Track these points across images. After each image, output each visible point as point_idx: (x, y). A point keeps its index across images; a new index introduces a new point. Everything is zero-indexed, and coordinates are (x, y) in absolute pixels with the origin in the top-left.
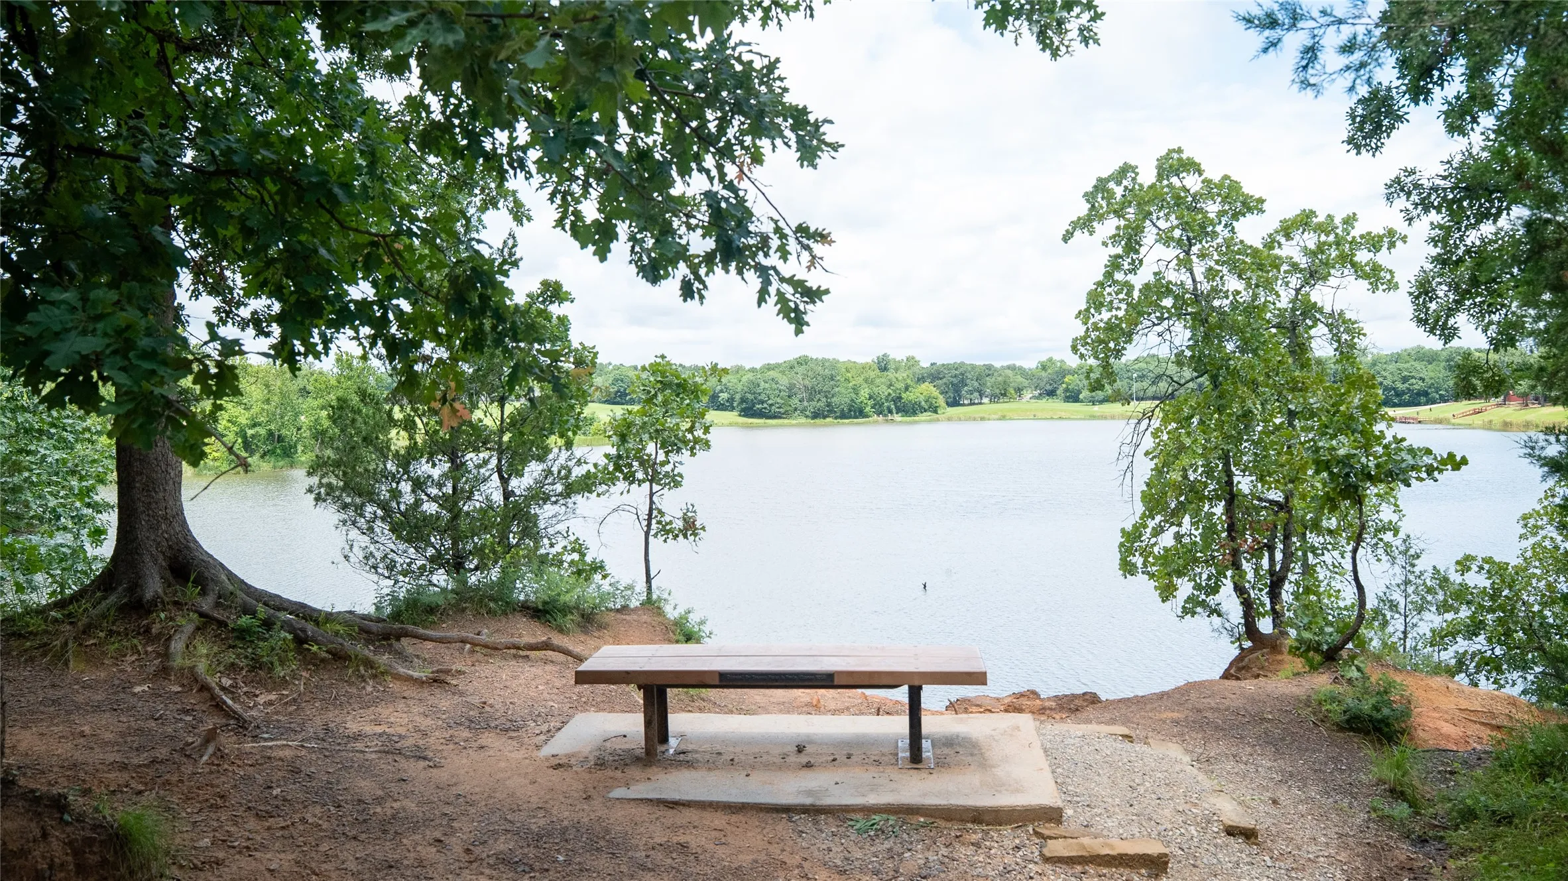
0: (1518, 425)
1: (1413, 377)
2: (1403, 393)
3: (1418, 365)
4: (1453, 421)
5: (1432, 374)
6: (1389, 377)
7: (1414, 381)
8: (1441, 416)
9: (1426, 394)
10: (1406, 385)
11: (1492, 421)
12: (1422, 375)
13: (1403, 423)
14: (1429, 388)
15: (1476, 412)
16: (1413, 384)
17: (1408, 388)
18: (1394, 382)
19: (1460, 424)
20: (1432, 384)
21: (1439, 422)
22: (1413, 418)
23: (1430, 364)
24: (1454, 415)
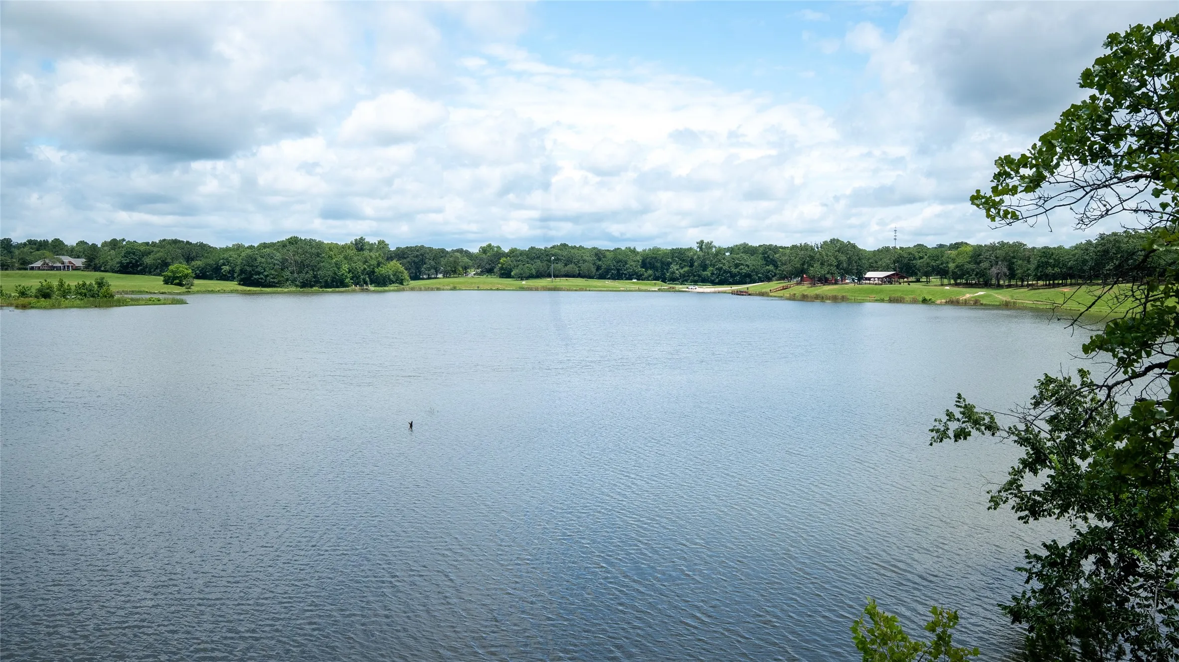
0: (811, 297)
1: (742, 264)
2: (736, 275)
3: (745, 256)
4: (771, 294)
5: (754, 263)
6: (727, 264)
7: (743, 267)
8: (764, 290)
9: (749, 276)
10: (737, 269)
11: (795, 294)
12: (747, 263)
13: (739, 295)
14: (752, 272)
15: (784, 288)
16: (741, 269)
17: (738, 272)
18: (729, 267)
19: (775, 297)
20: (754, 269)
21: (762, 294)
22: (745, 292)
23: (752, 255)
24: (770, 291)
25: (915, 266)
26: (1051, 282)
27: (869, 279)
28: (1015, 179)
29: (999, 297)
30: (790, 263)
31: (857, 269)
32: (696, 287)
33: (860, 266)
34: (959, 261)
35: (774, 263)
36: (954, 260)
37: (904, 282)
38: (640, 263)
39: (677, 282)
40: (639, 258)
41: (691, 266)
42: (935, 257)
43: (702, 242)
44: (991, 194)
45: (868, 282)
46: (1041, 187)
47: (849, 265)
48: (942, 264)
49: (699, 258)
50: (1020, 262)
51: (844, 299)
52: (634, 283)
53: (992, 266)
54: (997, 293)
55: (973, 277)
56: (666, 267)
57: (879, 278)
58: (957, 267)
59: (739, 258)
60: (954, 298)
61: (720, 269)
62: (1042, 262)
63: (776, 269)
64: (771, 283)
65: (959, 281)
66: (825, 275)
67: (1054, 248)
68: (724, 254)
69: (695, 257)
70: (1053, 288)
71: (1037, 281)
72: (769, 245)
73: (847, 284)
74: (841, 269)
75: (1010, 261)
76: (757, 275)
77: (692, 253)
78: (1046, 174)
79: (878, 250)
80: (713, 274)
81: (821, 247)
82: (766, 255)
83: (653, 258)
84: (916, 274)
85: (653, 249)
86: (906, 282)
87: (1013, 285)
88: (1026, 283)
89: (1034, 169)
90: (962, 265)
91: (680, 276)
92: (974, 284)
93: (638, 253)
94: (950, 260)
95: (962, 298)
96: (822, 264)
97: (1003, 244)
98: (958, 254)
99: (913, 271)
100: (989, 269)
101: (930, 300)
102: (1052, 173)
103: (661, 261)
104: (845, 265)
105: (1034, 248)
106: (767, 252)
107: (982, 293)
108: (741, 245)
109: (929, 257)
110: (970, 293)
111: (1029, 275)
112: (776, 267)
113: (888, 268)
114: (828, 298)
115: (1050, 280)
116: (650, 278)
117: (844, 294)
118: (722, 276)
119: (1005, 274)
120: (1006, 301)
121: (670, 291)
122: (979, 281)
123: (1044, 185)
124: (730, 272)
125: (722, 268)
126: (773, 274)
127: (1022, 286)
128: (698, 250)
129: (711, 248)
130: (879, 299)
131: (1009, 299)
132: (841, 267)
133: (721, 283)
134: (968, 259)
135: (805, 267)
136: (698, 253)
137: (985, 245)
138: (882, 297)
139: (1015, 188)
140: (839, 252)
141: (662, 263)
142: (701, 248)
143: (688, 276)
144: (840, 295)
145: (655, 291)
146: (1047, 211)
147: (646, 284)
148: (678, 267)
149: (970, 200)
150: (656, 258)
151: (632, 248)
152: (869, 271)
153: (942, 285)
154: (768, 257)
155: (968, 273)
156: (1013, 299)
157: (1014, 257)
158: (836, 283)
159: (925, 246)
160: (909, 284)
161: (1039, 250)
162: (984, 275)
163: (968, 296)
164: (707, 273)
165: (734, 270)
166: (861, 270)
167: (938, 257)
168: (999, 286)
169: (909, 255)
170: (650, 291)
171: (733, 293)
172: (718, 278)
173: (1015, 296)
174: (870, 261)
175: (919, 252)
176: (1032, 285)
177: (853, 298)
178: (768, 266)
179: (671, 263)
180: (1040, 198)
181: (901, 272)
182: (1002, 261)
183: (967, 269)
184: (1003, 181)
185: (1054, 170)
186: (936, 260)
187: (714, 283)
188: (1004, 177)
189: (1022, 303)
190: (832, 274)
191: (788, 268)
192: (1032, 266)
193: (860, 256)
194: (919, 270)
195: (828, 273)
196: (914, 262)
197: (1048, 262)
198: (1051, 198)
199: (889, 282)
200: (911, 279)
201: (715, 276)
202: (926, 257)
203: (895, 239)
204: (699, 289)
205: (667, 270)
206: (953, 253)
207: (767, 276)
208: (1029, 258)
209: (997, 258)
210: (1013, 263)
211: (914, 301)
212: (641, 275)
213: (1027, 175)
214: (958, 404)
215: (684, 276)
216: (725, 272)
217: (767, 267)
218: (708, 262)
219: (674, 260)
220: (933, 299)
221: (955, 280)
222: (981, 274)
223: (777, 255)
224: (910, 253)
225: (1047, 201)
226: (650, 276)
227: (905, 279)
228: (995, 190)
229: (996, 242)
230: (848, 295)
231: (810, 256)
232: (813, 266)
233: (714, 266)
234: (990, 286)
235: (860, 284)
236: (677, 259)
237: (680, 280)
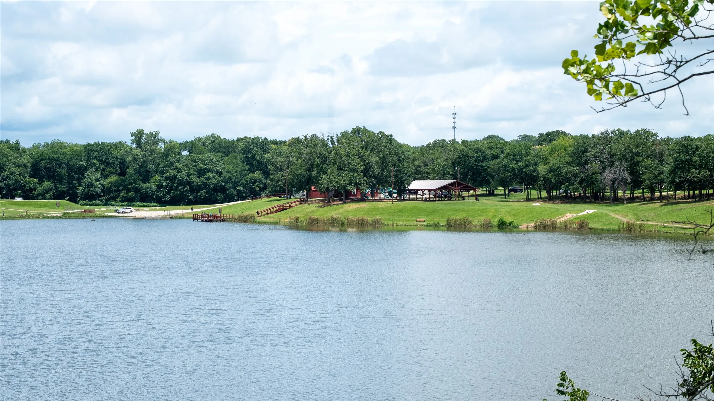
0: (324, 223)
1: (209, 170)
2: (199, 188)
3: (215, 157)
4: (259, 219)
5: (230, 168)
6: (184, 169)
7: (210, 174)
8: (246, 213)
9: (223, 189)
10: (202, 179)
11: (297, 219)
12: (218, 168)
13: (205, 221)
14: (227, 183)
15: (281, 209)
16: (209, 179)
17: (204, 183)
18: (188, 176)
19: (266, 223)
20: (230, 179)
21: (244, 220)
22: (217, 217)
23: (226, 155)
24: (258, 213)
25: (486, 170)
26: (697, 192)
27: (415, 192)
28: (631, 32)
29: (618, 217)
30: (288, 167)
31: (396, 176)
32: (132, 209)
33: (400, 171)
34: (554, 161)
35: (262, 167)
36: (545, 160)
37: (469, 196)
38: (29, 169)
39: (97, 202)
40: (27, 160)
41: (122, 173)
42: (516, 156)
43: (140, 133)
44: (595, 57)
45: (414, 196)
46: (670, 45)
47: (383, 170)
48: (527, 166)
49: (135, 160)
50: (648, 162)
51: (376, 225)
52: (17, 204)
53: (604, 168)
54: (614, 211)
55: (576, 185)
56: (76, 176)
57: (430, 191)
58: (551, 170)
59: (204, 160)
60: (547, 220)
61: (172, 179)
62: (682, 161)
63: (266, 178)
64: (259, 202)
65: (554, 193)
66: (345, 186)
67: (700, 139)
68: (179, 153)
69: (129, 159)
70: (699, 201)
71: (675, 190)
72: (255, 138)
73: (380, 200)
74: (370, 176)
75: (631, 160)
76: (235, 188)
77: (122, 152)
78: (679, 24)
79: (428, 146)
80: (160, 187)
81: (338, 142)
82: (249, 155)
83: (51, 160)
84: (487, 183)
85: (53, 145)
86: (473, 196)
87: (638, 198)
88: (657, 194)
89: (660, 17)
90: (558, 168)
91: (102, 191)
92: (578, 197)
93: (24, 151)
94: (540, 160)
95: (560, 220)
96: (340, 169)
97: (620, 134)
98: (551, 152)
99: (484, 178)
100: (601, 173)
101: (511, 223)
102: (687, 23)
103: (67, 164)
104: (377, 171)
105: (668, 139)
106: (251, 149)
107: (591, 211)
108: (207, 138)
109: (508, 155)
110: (570, 212)
111: (661, 183)
112: (267, 174)
113: (445, 174)
114: (351, 224)
115: (694, 190)
116: (48, 196)
117: (377, 217)
118: (176, 189)
119: (625, 182)
120: (628, 223)
121: (85, 217)
122: (585, 193)
123: (676, 41)
124: (189, 183)
125: (175, 177)
126: (262, 186)
127: (652, 199)
128: (134, 146)
129: (156, 143)
130: (431, 223)
131: (631, 219)
132: (371, 173)
133: (175, 202)
134: (568, 159)
135: (314, 173)
136: (135, 152)
137: (593, 136)
138: (436, 220)
139: (631, 47)
140: (366, 148)
141: (70, 168)
142: (139, 144)
143: (115, 191)
144: (370, 218)
145: (57, 217)
146: (680, 82)
147: (41, 206)
148: (98, 175)
149: (563, 67)
150: (58, 160)
151: (13, 141)
152: (415, 179)
153: (529, 200)
154: (253, 158)
155: (568, 180)
156: (638, 220)
157: (638, 154)
158: (363, 199)
159: (501, 139)
160: (477, 200)
161: (677, 143)
162: (592, 183)
163: (569, 216)
164: (152, 185)
165: (195, 179)
166: (402, 178)
167: (520, 155)
168: (616, 200)
169: (477, 152)
170: (47, 218)
171: (195, 218)
172: (169, 193)
173: (642, 216)
174: (416, 163)
175: (492, 148)
176: (667, 197)
177: (391, 223)
178: (253, 172)
179: (86, 169)
180: (670, 62)
181: (464, 179)
182: (620, 160)
183: (567, 173)
184: (613, 36)
185: (691, 19)
186: (518, 161)
187: (162, 202)
188: (614, 29)
189: (653, 226)
190: (356, 184)
191: (286, 176)
192: (667, 168)
193: (400, 155)
194: (492, 177)
195: (350, 184)
196: (485, 163)
197: (691, 161)
198: (687, 62)
199: (446, 196)
200: (481, 191)
201: (164, 191)
202: (502, 156)
203: (454, 128)
204: (136, 212)
205: (79, 180)
206: (546, 148)
207: (251, 189)
208: (661, 155)
209: (612, 155)
210: (637, 163)
211: (486, 227)
212: (31, 190)
213: (648, 27)
214: (561, 389)
215: (110, 191)
216: (182, 183)
217: (252, 175)
218: (151, 167)
219: (90, 164)
220: (516, 222)
221: (549, 192)
222: (588, 182)
223: (267, 156)
224: (478, 150)
225: (680, 66)
226: (47, 191)
227: (472, 192)
228: (600, 50)
229: (610, 131)
230: (383, 218)
231: (321, 156)
232: (325, 173)
233: (162, 173)
234: (602, 200)
235: (401, 200)
236: (96, 162)
237: (103, 198)
